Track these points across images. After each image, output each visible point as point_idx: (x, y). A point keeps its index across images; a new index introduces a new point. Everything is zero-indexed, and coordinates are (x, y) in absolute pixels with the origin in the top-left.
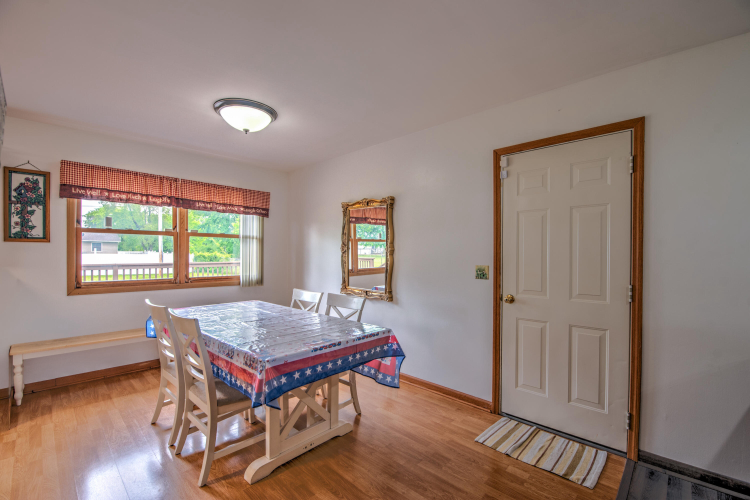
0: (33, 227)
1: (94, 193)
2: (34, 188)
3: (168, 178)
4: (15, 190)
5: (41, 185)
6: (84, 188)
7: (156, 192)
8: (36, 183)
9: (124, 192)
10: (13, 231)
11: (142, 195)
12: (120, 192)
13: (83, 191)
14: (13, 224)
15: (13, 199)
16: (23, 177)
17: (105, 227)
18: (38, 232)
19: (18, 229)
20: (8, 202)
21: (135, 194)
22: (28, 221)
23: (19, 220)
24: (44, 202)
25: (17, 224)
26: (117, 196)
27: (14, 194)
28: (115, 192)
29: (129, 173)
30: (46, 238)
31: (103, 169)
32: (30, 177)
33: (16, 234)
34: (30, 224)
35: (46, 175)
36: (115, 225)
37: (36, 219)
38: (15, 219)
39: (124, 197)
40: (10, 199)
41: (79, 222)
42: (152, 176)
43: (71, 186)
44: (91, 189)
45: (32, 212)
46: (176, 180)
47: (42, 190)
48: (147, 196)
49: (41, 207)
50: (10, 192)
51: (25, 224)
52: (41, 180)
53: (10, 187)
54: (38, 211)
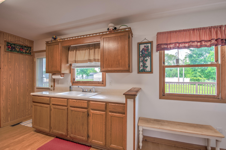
0: (147, 67)
1: (171, 46)
2: (147, 49)
3: (214, 27)
4: (141, 52)
5: (150, 48)
6: (167, 44)
7: (207, 38)
8: (148, 47)
9: (187, 43)
10: (141, 69)
11: (198, 42)
12: (185, 43)
13: (166, 46)
14: (140, 66)
15: (141, 56)
16: (144, 45)
17: (175, 64)
18: (148, 69)
19: (142, 68)
20: (139, 57)
21: (193, 42)
22: (145, 64)
23: (142, 64)
24: (150, 55)
25: (142, 66)
26: (183, 45)
27: (141, 53)
28: (182, 43)
29: (189, 30)
30: (151, 72)
31: (176, 32)
32: (146, 45)
33: (141, 70)
34: (146, 65)
35: (151, 43)
36: (181, 63)
37: (148, 64)
38: (141, 64)
39: (187, 45)
40: (139, 56)
41: (164, 63)
42: (204, 28)
43: (161, 44)
44: (170, 44)
45: (147, 60)
46: (221, 27)
47: (150, 50)
48: (201, 42)
49: (150, 58)
50: (139, 53)
51: (144, 66)
52: (149, 45)
53: (139, 51)
54: (148, 59)
